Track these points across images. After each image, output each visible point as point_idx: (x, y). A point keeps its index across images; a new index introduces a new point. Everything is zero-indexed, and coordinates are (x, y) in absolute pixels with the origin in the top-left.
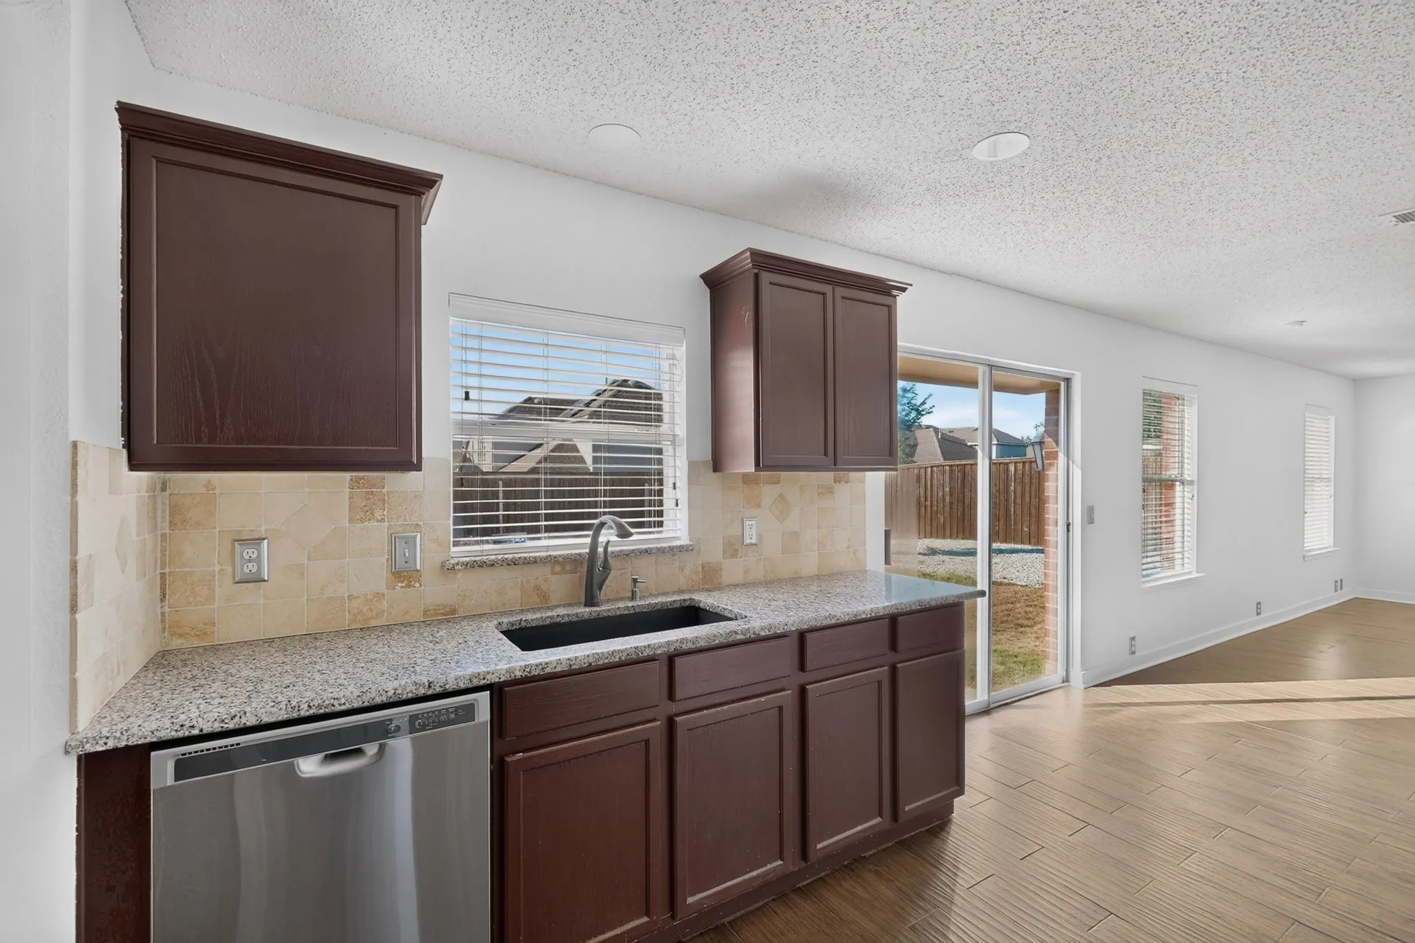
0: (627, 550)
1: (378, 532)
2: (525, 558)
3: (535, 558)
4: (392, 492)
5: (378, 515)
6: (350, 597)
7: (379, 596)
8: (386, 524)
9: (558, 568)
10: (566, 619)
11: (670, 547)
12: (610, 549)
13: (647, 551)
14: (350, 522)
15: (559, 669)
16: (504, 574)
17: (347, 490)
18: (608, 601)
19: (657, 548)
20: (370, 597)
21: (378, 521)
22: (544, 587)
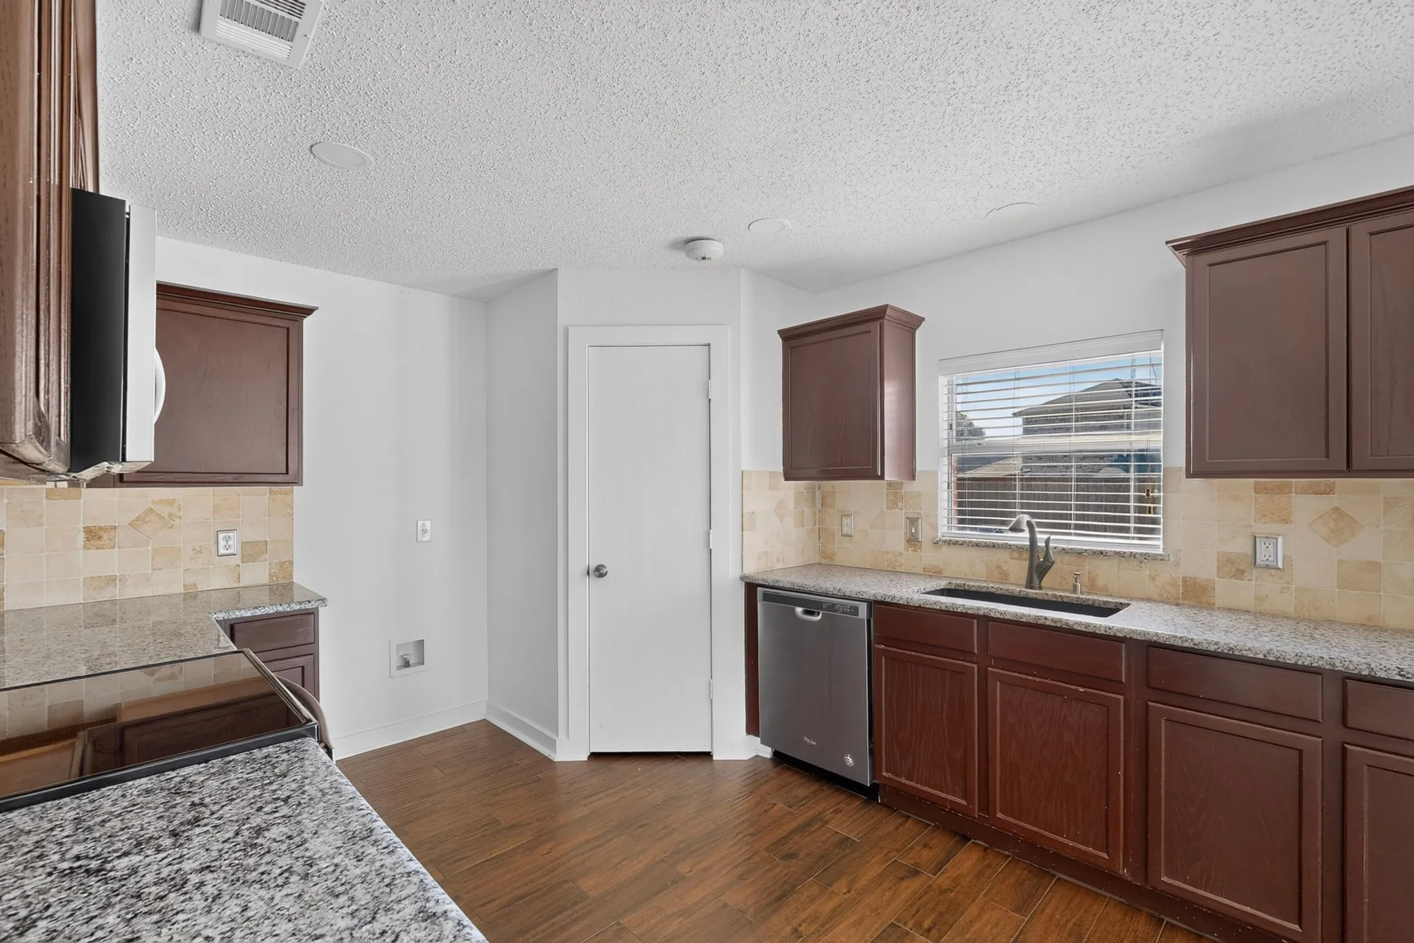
0: (1079, 549)
1: (900, 515)
2: (986, 543)
3: (993, 543)
4: (907, 492)
5: (900, 504)
6: (887, 552)
7: (900, 554)
8: (904, 511)
9: (1016, 555)
10: (999, 592)
11: (1131, 553)
12: (1052, 545)
13: (1102, 553)
14: (887, 508)
15: (901, 602)
16: (974, 552)
17: (886, 490)
18: (1046, 588)
19: (1115, 552)
20: (896, 554)
21: (900, 509)
22: (1005, 568)
